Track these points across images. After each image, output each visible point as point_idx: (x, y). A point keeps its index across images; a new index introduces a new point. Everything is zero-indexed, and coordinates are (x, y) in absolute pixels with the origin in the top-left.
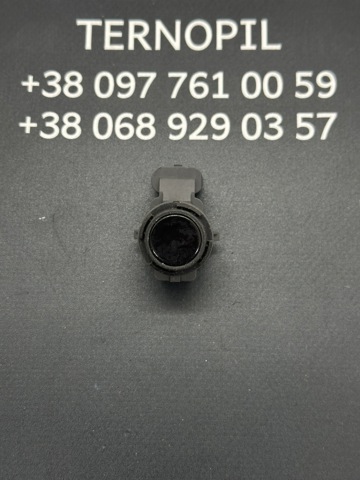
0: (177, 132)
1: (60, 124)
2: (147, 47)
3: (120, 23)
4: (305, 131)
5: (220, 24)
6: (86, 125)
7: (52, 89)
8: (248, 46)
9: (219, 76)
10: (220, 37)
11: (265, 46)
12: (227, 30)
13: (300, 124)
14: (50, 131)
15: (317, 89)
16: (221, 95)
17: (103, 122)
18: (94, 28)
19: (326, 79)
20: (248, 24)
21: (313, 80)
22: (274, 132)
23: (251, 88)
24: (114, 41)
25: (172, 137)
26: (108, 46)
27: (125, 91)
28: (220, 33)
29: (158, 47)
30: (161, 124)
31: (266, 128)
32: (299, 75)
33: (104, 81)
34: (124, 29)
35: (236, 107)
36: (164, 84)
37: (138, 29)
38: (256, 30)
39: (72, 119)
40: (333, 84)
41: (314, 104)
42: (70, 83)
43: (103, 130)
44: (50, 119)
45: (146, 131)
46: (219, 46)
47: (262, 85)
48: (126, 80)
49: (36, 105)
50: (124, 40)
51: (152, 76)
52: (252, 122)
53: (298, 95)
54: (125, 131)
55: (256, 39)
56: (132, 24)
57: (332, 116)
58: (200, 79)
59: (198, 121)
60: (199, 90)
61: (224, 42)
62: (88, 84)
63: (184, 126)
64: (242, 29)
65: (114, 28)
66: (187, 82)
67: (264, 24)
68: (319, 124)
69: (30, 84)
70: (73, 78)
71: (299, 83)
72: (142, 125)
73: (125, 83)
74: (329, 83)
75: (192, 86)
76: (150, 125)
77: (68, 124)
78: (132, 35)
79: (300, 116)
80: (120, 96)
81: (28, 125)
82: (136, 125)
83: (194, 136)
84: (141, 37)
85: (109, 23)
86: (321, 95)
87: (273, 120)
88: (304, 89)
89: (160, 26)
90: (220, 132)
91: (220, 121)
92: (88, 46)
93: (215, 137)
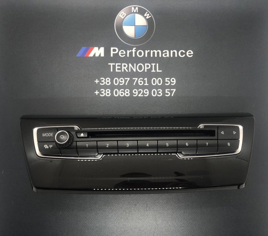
0: (135, 94)
1: (105, 92)
2: (127, 71)
3: (120, 64)
4: (168, 94)
5: (146, 64)
6: (112, 92)
7: (103, 83)
8: (153, 71)
9: (146, 79)
10: (146, 68)
11: (158, 71)
12: (148, 66)
13: (166, 92)
14: (103, 94)
15: (171, 83)
16: (146, 84)
17: (116, 91)
18: (113, 65)
19: (173, 80)
20: (153, 64)
21: (170, 80)
22: (160, 94)
23: (154, 83)
24: (118, 69)
25: (134, 96)
26: (117, 71)
27: (122, 83)
28: (146, 67)
29: (130, 71)
30: (131, 92)
31: (158, 93)
32: (166, 79)
33: (116, 80)
34: (121, 66)
35: (150, 87)
36: (131, 81)
37: (125, 66)
38: (155, 66)
39: (108, 91)
40: (175, 81)
41: (170, 87)
42: (107, 81)
43: (116, 94)
44: (103, 91)
45: (127, 94)
46: (146, 71)
47: (157, 82)
48: (122, 80)
49: (99, 87)
50: (121, 69)
51: (129, 79)
52: (154, 91)
53: (166, 84)
54: (122, 94)
55: (155, 69)
56: (123, 64)
57: (175, 90)
58: (141, 80)
59: (141, 91)
60: (141, 83)
61: (147, 69)
62: (112, 81)
63: (137, 93)
64: (152, 66)
65: (118, 66)
66: (138, 80)
67: (157, 64)
68: (171, 92)
69: (97, 81)
70: (108, 80)
71: (166, 81)
72: (126, 92)
73: (122, 81)
74: (174, 81)
75: (139, 82)
76: (128, 92)
77: (107, 92)
78: (123, 68)
79: (166, 90)
80: (121, 84)
81: (97, 93)
82: (125, 93)
83: (140, 95)
84: (125, 68)
85: (117, 64)
86: (172, 84)
87: (160, 91)
88: (167, 83)
89: (130, 65)
90: (146, 94)
91: (146, 91)
92: (112, 71)
93: (145, 96)
